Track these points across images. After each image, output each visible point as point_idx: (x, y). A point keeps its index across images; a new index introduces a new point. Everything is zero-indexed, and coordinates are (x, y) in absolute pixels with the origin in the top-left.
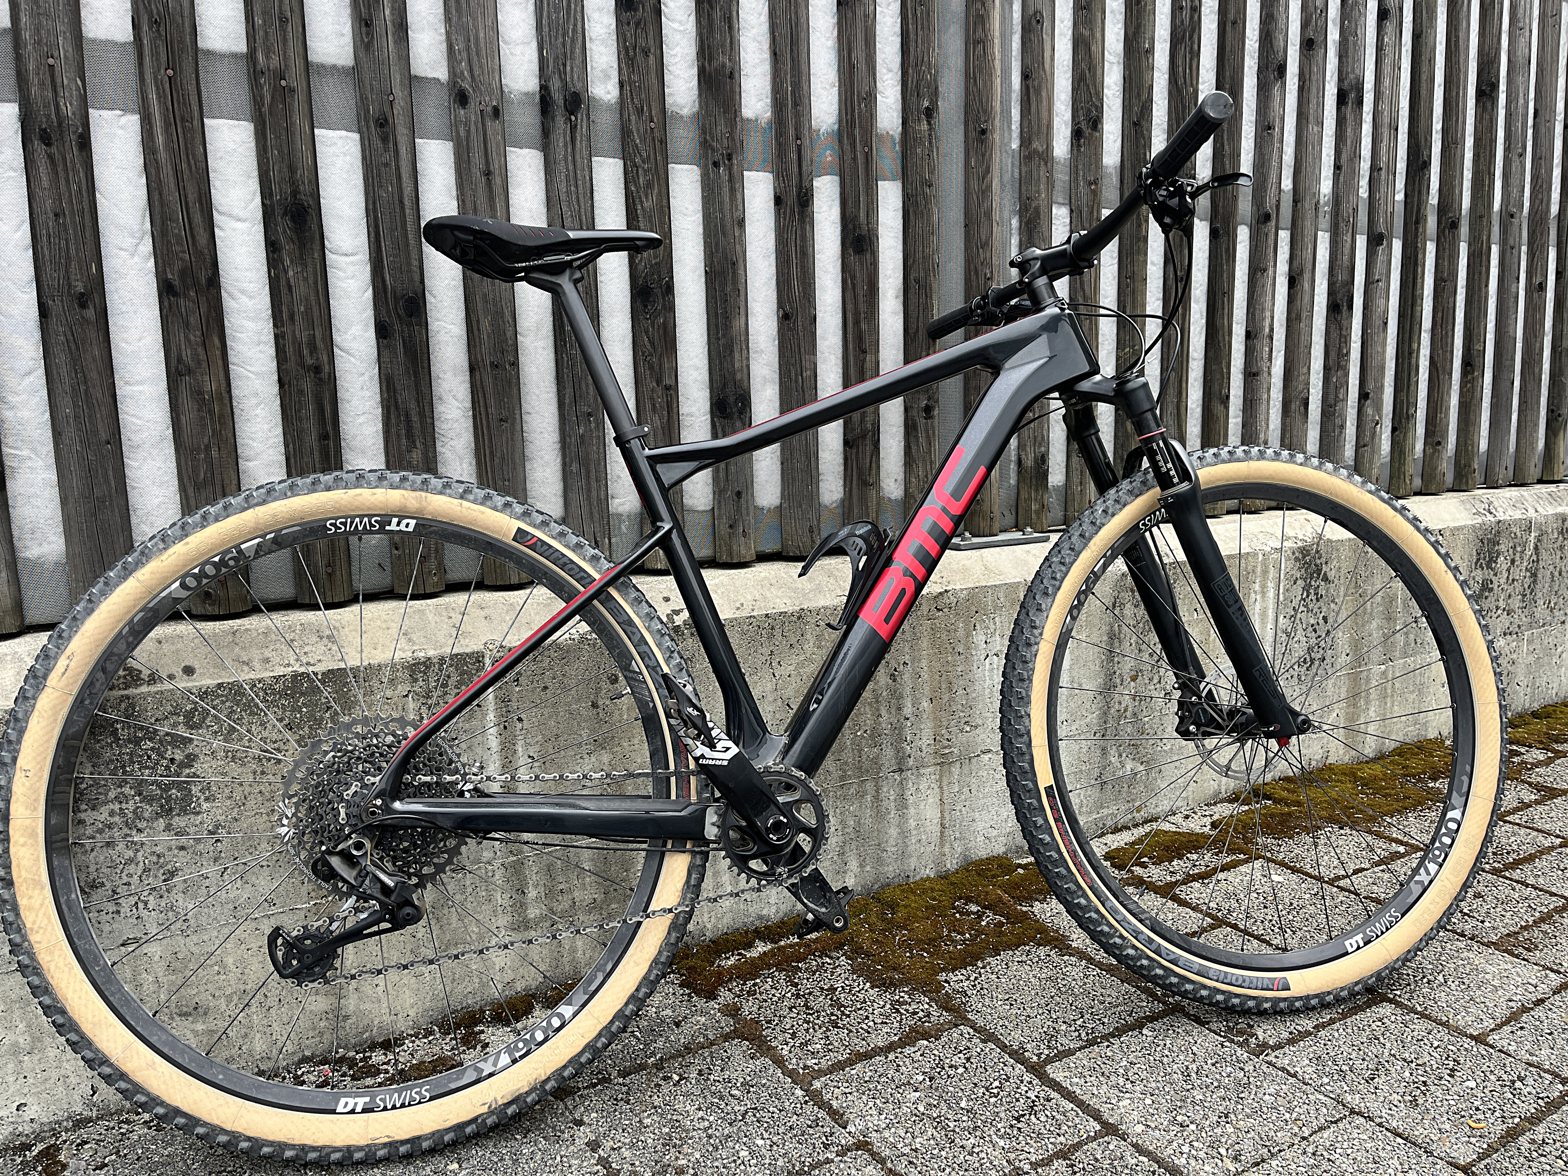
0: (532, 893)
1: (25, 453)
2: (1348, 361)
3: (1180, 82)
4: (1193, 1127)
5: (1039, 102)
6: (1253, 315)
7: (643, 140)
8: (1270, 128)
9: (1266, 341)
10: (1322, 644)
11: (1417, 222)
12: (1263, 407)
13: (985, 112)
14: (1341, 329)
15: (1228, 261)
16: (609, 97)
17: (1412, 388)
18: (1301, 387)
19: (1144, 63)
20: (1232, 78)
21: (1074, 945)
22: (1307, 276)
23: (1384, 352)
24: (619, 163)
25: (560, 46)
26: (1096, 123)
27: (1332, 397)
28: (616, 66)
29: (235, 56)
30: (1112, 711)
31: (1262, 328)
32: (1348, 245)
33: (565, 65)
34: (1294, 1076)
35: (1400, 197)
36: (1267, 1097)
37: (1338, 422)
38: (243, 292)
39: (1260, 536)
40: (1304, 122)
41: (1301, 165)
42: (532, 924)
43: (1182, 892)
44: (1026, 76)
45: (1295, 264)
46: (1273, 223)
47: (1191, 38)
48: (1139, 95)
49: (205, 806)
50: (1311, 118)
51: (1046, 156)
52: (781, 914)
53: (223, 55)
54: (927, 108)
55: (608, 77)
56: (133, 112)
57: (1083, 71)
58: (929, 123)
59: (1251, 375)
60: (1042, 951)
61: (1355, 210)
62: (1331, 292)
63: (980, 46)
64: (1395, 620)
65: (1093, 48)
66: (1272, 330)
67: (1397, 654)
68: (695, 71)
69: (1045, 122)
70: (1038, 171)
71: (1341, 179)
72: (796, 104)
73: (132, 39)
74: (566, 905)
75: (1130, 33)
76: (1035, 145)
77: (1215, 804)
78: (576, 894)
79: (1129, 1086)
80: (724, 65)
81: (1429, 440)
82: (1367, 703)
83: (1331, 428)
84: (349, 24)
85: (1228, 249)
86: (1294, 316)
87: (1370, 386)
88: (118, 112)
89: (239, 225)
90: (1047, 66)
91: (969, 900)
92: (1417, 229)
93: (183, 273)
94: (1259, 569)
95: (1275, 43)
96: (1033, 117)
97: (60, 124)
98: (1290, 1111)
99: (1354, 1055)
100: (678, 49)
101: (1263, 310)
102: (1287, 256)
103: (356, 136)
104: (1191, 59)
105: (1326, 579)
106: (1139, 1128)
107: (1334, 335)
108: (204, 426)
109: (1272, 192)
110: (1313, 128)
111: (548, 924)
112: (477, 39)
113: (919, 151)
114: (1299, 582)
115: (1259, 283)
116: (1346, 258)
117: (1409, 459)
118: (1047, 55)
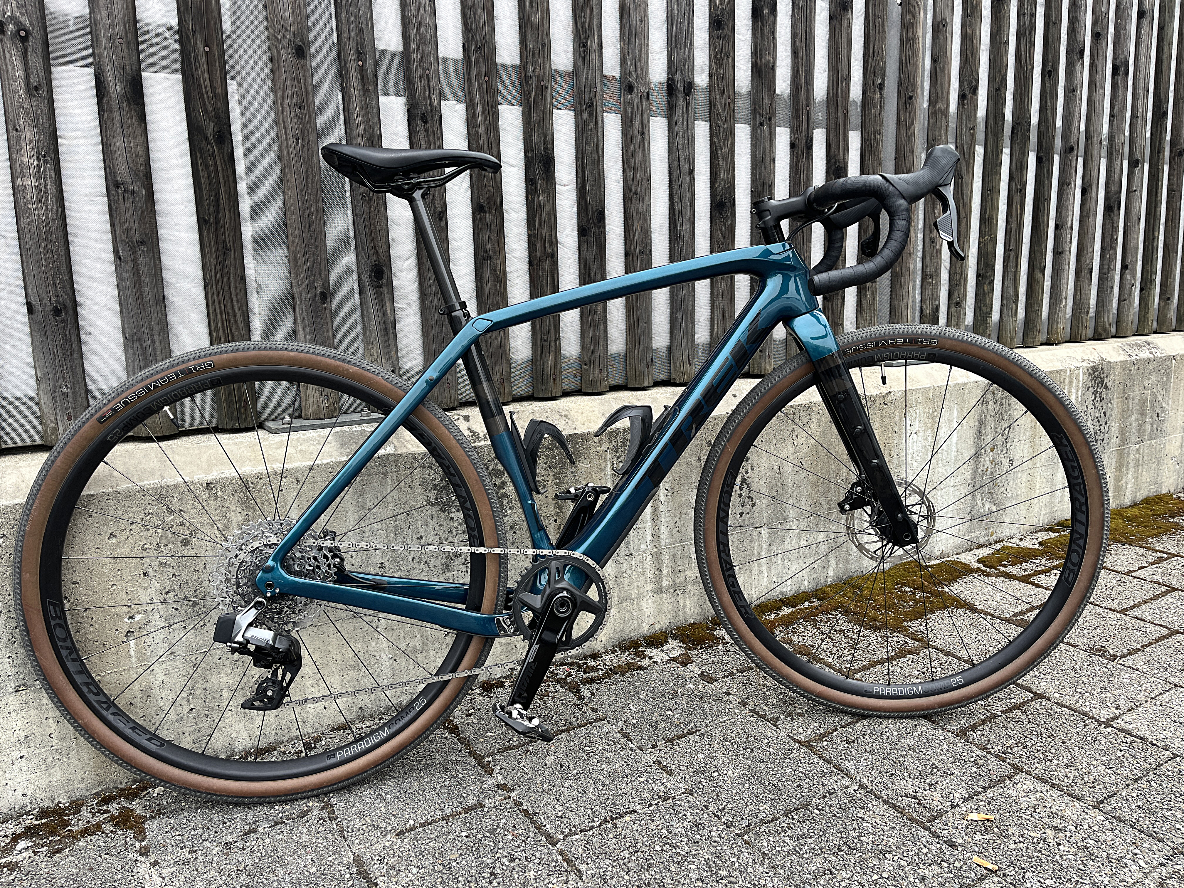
0: (665, 571)
1: (404, 306)
2: (1117, 244)
3: (1023, 61)
4: (1088, 694)
5: (943, 77)
6: (1061, 213)
7: (724, 110)
8: (1074, 91)
9: (1069, 231)
10: (1103, 430)
11: (1159, 152)
12: (1065, 274)
13: (912, 85)
14: (1113, 223)
15: (1048, 178)
16: (703, 83)
17: (1154, 262)
18: (1088, 261)
19: (1004, 51)
20: (1053, 58)
21: (979, 608)
22: (1094, 187)
23: (1138, 238)
24: (707, 124)
25: (682, 54)
26: (975, 90)
27: (1106, 267)
28: (707, 63)
29: (513, 66)
30: (979, 470)
31: (1067, 222)
32: (1118, 168)
33: (684, 65)
34: (1137, 670)
35: (1148, 135)
36: (1125, 680)
37: (1110, 284)
38: (512, 209)
39: (1067, 359)
40: (1093, 86)
41: (1091, 115)
42: (664, 590)
43: (1035, 579)
44: (934, 60)
45: (1086, 180)
46: (1075, 153)
47: (1030, 33)
48: (1000, 71)
49: (509, 512)
50: (1098, 84)
51: (946, 112)
52: (793, 592)
53: (508, 67)
54: (880, 84)
55: (703, 71)
56: (462, 102)
57: (967, 56)
58: (881, 94)
59: (1058, 253)
60: (961, 611)
61: (1123, 144)
62: (1107, 199)
63: (911, 43)
64: (1146, 415)
65: (974, 41)
66: (1072, 224)
67: (1146, 437)
68: (750, 65)
69: (946, 90)
70: (941, 122)
71: (1115, 124)
72: (807, 84)
73: (462, 57)
74: (682, 579)
75: (995, 31)
76: (939, 105)
77: (1036, 532)
78: (687, 573)
79: (1043, 676)
80: (769, 62)
81: (1163, 297)
82: (1128, 469)
83: (1105, 288)
84: (571, 45)
85: (1048, 170)
86: (1085, 213)
87: (1129, 260)
88: (454, 102)
89: (512, 169)
90: (948, 54)
91: (903, 585)
92: (1158, 157)
93: (489, 199)
94: (1067, 381)
95: (1078, 36)
96: (939, 88)
97: (431, 110)
98: (1141, 686)
99: (1169, 659)
100: (741, 52)
101: (1068, 210)
102: (1081, 175)
103: (572, 113)
104: (1030, 47)
105: (1106, 387)
106: (1057, 695)
107: (1108, 226)
108: (496, 290)
109: (1074, 132)
110: (1099, 91)
111: (672, 591)
112: (640, 51)
113: (873, 111)
114: (1091, 389)
115: (1065, 193)
116: (1117, 176)
117: (1151, 309)
118: (949, 47)
